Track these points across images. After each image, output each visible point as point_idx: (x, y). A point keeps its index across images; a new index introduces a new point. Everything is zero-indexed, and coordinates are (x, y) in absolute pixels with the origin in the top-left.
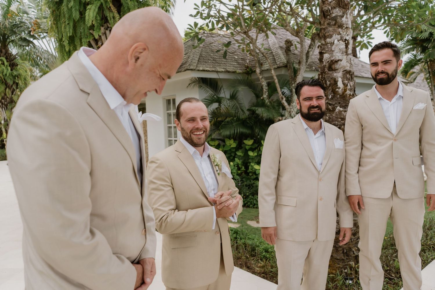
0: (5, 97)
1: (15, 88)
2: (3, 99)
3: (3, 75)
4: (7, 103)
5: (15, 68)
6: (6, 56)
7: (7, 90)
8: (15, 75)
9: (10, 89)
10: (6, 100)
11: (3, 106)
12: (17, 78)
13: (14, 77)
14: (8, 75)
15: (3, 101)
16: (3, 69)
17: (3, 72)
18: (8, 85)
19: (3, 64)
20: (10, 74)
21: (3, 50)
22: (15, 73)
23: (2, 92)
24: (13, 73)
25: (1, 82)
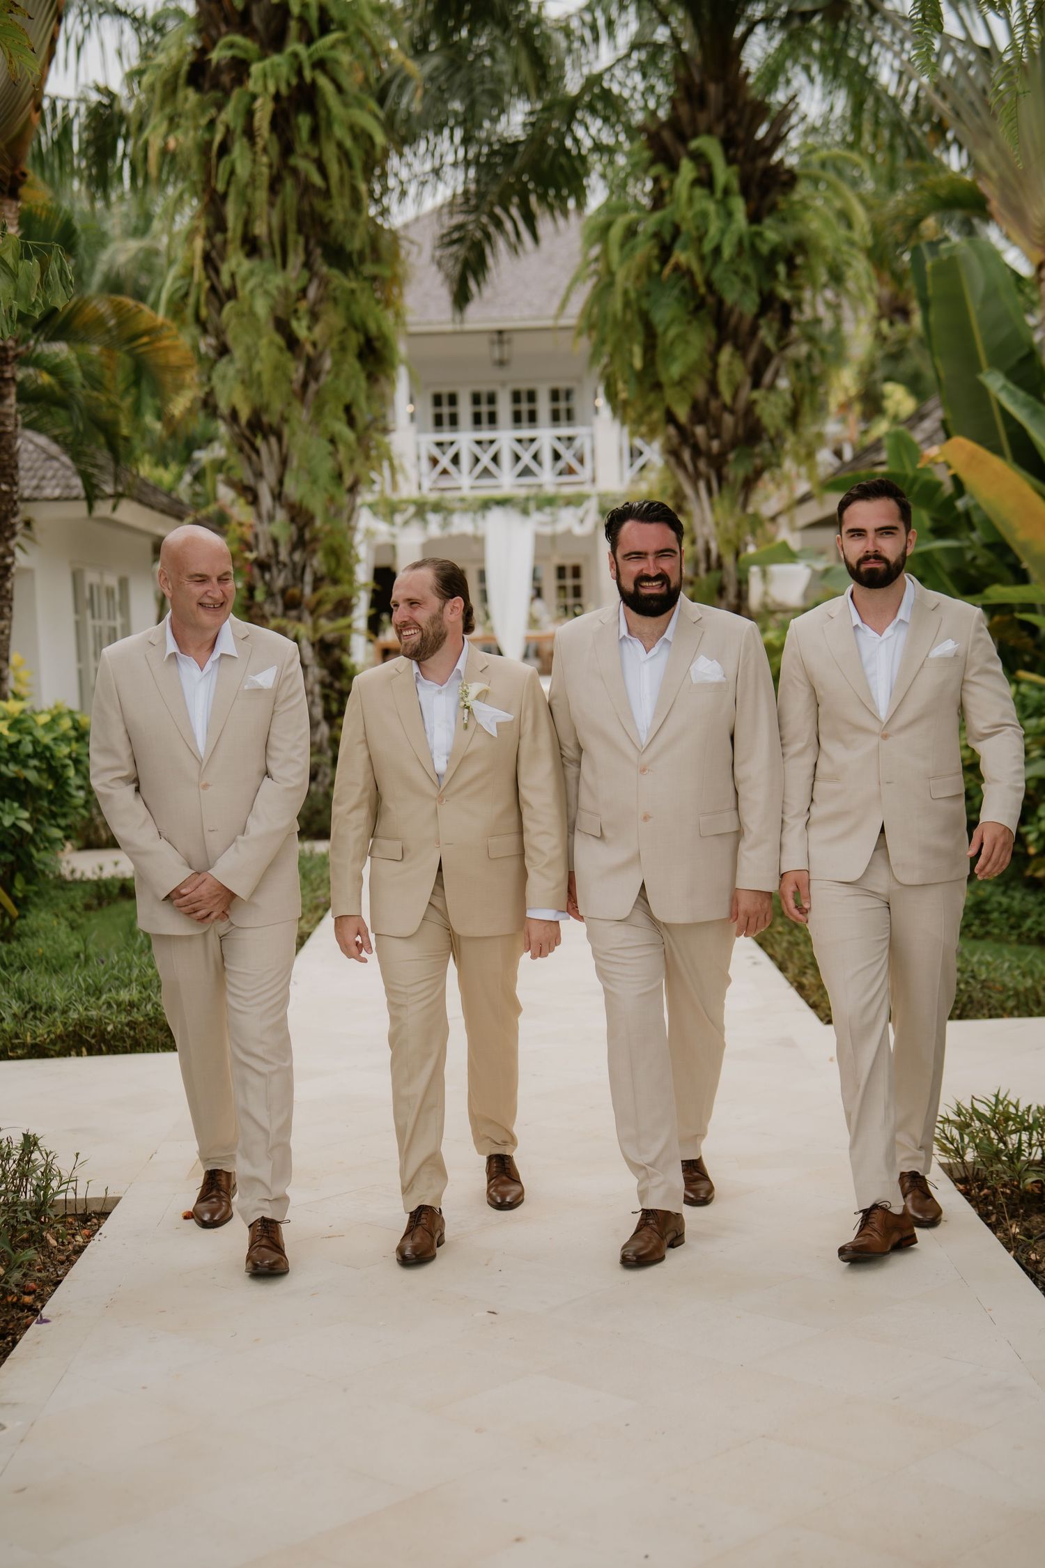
0: (714, 405)
1: (770, 342)
2: (701, 421)
3: (702, 258)
4: (722, 445)
5: (783, 205)
6: (729, 128)
7: (726, 355)
8: (775, 253)
9: (741, 350)
10: (718, 423)
11: (702, 465)
12: (781, 269)
13: (767, 264)
14: (727, 252)
15: (700, 431)
16: (704, 215)
17: (700, 239)
18: (733, 320)
19: (705, 181)
20: (740, 243)
21: (713, 90)
22: (772, 234)
23: (694, 369)
24: (759, 235)
25: (692, 305)
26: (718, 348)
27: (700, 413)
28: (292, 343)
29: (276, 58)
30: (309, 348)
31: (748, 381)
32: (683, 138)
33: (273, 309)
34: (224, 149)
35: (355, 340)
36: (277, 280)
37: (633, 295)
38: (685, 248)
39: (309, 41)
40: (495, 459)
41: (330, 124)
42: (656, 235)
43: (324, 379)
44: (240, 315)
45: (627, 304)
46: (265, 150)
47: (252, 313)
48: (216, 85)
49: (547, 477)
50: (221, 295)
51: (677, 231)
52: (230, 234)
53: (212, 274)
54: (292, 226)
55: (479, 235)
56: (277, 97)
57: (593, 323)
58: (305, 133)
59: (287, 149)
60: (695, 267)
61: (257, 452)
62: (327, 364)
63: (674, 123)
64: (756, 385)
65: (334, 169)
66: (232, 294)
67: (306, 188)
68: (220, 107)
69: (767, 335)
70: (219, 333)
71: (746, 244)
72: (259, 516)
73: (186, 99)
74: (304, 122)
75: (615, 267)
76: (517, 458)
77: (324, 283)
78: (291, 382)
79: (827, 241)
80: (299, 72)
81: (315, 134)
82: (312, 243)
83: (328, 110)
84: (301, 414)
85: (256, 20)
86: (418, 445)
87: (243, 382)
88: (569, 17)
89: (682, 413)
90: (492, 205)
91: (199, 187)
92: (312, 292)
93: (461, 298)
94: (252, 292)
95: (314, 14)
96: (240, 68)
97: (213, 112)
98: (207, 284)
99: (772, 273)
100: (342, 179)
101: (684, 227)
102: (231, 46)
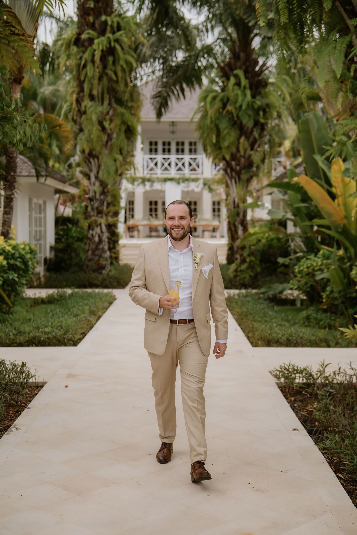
0: (238, 155)
1: (257, 136)
2: (234, 160)
3: (236, 109)
4: (240, 168)
5: (263, 92)
6: (247, 67)
7: (242, 140)
8: (259, 108)
9: (247, 138)
10: (239, 161)
11: (234, 174)
12: (261, 113)
13: (257, 111)
14: (244, 107)
15: (233, 163)
16: (237, 95)
17: (236, 102)
18: (245, 128)
19: (238, 84)
20: (248, 105)
21: (242, 55)
22: (258, 103)
23: (232, 144)
24: (254, 102)
25: (232, 123)
26: (240, 137)
27: (233, 157)
28: (104, 129)
29: (102, 38)
30: (109, 131)
31: (249, 148)
32: (232, 70)
33: (98, 118)
34: (85, 66)
35: (123, 128)
36: (100, 109)
37: (213, 119)
38: (231, 105)
39: (113, 33)
40: (169, 164)
41: (119, 60)
42: (222, 100)
43: (114, 141)
44: (87, 119)
45: (211, 122)
46: (98, 67)
47: (91, 119)
48: (83, 46)
49: (186, 171)
50: (82, 113)
51: (228, 100)
52: (85, 93)
53: (79, 106)
54: (106, 92)
55: (165, 95)
56: (102, 51)
57: (201, 126)
58: (111, 62)
59: (105, 67)
60: (234, 111)
61: (91, 163)
62: (115, 136)
63: (229, 65)
64: (252, 149)
65: (120, 74)
66: (85, 113)
67: (110, 80)
68: (84, 52)
69: (256, 134)
70: (80, 125)
71: (250, 105)
72: (90, 183)
73: (73, 50)
74: (111, 59)
75: (208, 109)
76: (177, 165)
77: (115, 110)
78: (102, 141)
79: (277, 104)
80: (110, 43)
81: (114, 63)
82: (112, 97)
83: (118, 55)
84: (106, 152)
85: (97, 25)
86: (144, 159)
87: (87, 141)
88: (199, 24)
89: (228, 157)
90: (170, 85)
91: (76, 78)
92: (111, 113)
93: (159, 114)
94: (91, 112)
95: (115, 25)
96: (91, 41)
97: (81, 54)
98: (77, 109)
99: (258, 114)
100: (122, 78)
101: (231, 98)
102: (88, 33)
